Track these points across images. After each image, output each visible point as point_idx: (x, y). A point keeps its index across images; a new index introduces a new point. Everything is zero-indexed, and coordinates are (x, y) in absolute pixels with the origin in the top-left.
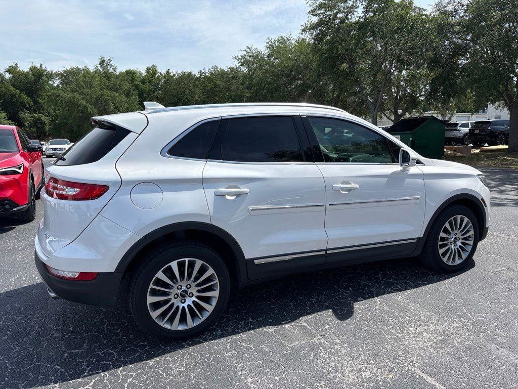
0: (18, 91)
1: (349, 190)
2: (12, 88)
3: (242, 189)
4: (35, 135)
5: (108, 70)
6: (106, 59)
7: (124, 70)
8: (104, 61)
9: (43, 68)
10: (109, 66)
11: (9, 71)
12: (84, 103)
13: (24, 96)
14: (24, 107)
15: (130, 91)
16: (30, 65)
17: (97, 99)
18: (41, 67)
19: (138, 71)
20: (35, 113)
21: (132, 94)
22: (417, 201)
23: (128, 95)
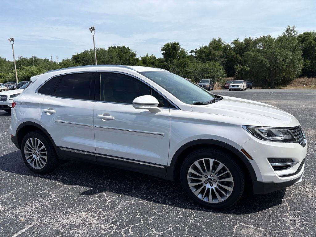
0: (235, 54)
1: (108, 119)
2: (233, 52)
3: (54, 111)
4: (240, 78)
5: (291, 35)
6: (291, 27)
7: (302, 33)
8: (289, 29)
9: (251, 39)
10: (292, 32)
11: (233, 43)
12: (262, 58)
13: (238, 56)
14: (238, 62)
15: (295, 48)
16: (244, 39)
17: (271, 55)
18: (250, 38)
19: (314, 32)
20: (242, 65)
21: (298, 49)
22: (162, 137)
23: (294, 50)
